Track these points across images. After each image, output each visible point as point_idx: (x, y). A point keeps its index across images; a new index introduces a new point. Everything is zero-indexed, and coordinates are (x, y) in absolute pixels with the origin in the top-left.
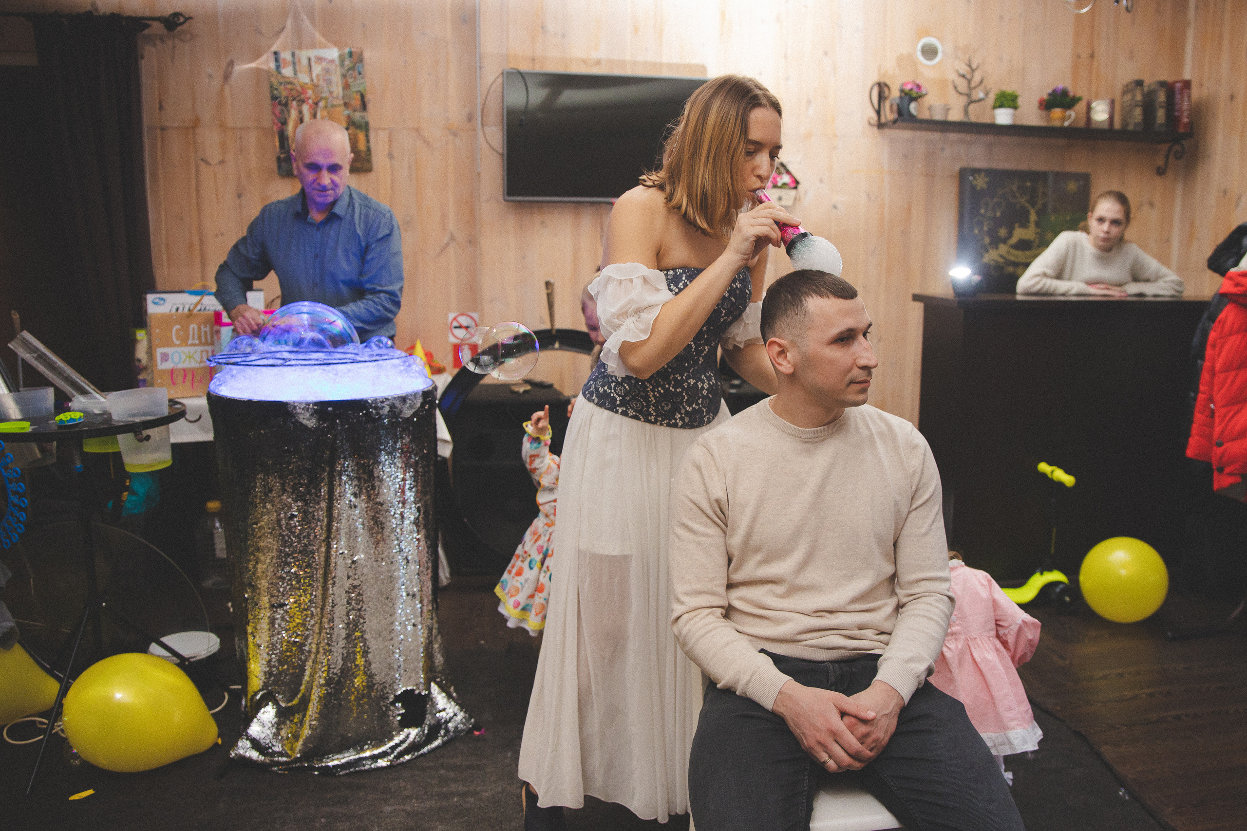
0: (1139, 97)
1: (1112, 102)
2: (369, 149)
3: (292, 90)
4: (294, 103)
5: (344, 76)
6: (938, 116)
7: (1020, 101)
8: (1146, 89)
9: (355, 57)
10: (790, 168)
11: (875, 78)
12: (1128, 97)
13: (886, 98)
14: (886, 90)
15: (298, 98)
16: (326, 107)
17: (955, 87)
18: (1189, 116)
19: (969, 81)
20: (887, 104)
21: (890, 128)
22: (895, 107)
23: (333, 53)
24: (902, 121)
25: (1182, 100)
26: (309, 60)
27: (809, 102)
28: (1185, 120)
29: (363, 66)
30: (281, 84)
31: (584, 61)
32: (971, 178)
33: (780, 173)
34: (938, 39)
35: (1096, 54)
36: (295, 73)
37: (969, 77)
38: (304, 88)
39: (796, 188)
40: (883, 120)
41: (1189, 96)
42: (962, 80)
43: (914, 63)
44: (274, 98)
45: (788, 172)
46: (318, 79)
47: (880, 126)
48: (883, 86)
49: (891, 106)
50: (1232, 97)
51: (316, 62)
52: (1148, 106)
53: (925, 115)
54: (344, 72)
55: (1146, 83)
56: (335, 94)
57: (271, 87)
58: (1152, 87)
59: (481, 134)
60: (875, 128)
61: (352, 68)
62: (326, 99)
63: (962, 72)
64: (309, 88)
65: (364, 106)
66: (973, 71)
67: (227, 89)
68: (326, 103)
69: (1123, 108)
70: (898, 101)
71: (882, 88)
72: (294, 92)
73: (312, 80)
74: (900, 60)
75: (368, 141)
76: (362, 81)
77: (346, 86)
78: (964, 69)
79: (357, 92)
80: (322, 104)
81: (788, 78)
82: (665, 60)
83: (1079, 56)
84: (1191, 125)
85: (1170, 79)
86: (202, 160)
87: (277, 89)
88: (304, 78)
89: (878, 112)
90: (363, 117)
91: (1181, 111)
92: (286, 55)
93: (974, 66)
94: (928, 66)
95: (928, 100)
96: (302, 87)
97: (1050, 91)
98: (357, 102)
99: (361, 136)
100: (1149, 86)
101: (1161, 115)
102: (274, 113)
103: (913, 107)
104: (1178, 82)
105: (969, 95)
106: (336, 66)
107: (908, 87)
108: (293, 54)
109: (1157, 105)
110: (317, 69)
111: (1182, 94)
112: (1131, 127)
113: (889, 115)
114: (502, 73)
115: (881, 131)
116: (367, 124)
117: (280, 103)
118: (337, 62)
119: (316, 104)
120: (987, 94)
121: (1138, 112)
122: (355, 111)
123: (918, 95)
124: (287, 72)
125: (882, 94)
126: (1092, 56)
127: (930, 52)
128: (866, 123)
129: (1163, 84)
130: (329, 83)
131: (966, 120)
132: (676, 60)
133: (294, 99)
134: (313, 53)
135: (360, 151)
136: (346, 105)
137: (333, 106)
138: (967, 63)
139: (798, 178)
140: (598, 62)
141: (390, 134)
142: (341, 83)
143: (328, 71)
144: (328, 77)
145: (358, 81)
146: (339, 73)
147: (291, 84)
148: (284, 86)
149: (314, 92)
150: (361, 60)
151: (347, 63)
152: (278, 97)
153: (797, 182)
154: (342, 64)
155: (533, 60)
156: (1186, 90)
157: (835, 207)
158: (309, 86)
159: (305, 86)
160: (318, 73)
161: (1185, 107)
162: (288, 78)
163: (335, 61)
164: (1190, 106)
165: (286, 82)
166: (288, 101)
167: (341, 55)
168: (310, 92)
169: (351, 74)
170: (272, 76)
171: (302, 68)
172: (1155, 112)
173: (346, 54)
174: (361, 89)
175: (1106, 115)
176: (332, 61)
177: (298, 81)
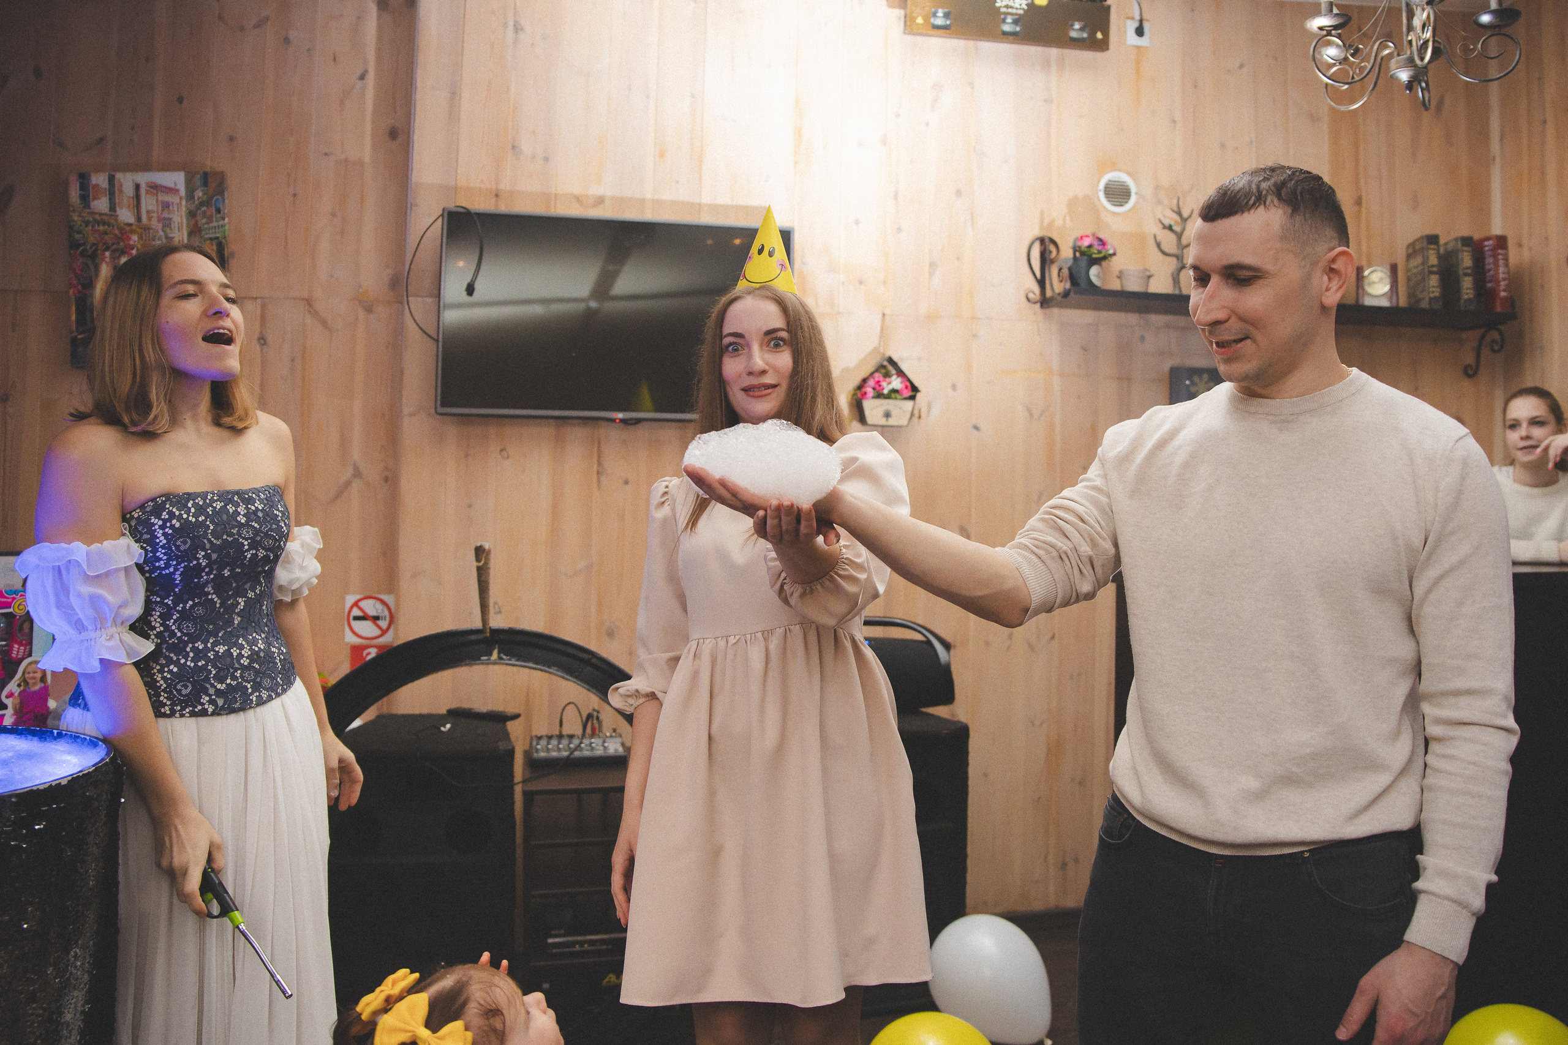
0: (1433, 260)
1: (1394, 269)
3: (106, 233)
4: (108, 254)
5: (191, 214)
6: (1133, 286)
8: (1442, 251)
9: (213, 184)
10: (904, 367)
11: (1035, 231)
12: (1419, 260)
13: (1052, 262)
14: (1052, 248)
15: (114, 247)
17: (1158, 245)
18: (1508, 288)
19: (1179, 236)
20: (1054, 270)
21: (1060, 305)
22: (1066, 272)
23: (176, 179)
24: (1076, 293)
25: (1496, 264)
26: (137, 187)
27: (933, 265)
28: (1503, 294)
29: (225, 200)
30: (87, 223)
31: (578, 199)
32: (1187, 382)
33: (887, 375)
34: (1129, 174)
35: (1364, 201)
36: (113, 208)
37: (1177, 228)
38: (125, 231)
39: (913, 398)
40: (1049, 293)
41: (1506, 259)
42: (1167, 232)
43: (1095, 210)
44: (74, 245)
45: (901, 373)
46: (150, 219)
47: (1045, 302)
48: (1047, 241)
49: (1060, 270)
51: (147, 192)
52: (1448, 272)
53: (1115, 285)
54: (193, 207)
55: (1442, 241)
57: (71, 228)
58: (1450, 246)
60: (1038, 307)
61: (207, 203)
63: (1167, 222)
64: (133, 232)
66: (1184, 220)
69: (1409, 279)
70: (1070, 263)
71: (1046, 245)
72: (108, 238)
73: (139, 219)
74: (1072, 204)
76: (221, 223)
77: (196, 230)
78: (1171, 218)
79: (211, 239)
81: (899, 230)
84: (1511, 302)
85: (1477, 236)
87: (80, 232)
88: (125, 215)
89: (1041, 283)
91: (1498, 282)
92: (100, 180)
93: (1185, 214)
94: (1114, 213)
95: (1117, 264)
96: (121, 230)
100: (1446, 244)
101: (1467, 285)
102: (71, 269)
103: (1094, 271)
104: (1488, 239)
105: (1179, 257)
106: (181, 198)
107: (1086, 242)
108: (111, 179)
109: (1461, 272)
110: (148, 203)
111: (1495, 256)
112: (1424, 305)
113: (1057, 285)
114: (444, 214)
115: (1047, 311)
117: (82, 254)
118: (183, 193)
121: (1434, 281)
123: (1101, 255)
124: (101, 205)
125: (1047, 255)
126: (1359, 203)
127: (1118, 194)
128: (1024, 300)
129: (1467, 241)
130: (167, 223)
131: (1177, 292)
133: (107, 249)
134: (143, 178)
138: (1175, 209)
139: (916, 384)
140: (600, 200)
141: (264, 307)
142: (188, 225)
143: (166, 206)
144: (166, 215)
145: (215, 224)
146: (184, 209)
147: (104, 224)
148: (93, 226)
149: (141, 238)
150: (221, 190)
151: (199, 194)
152: (81, 245)
153: (915, 389)
154: (190, 196)
155: (497, 195)
156: (1500, 251)
157: (976, 428)
158: (134, 227)
159: (128, 228)
160: (150, 208)
161: (1501, 276)
162: (101, 214)
163: (178, 191)
164: (1508, 273)
165: (95, 220)
166: (96, 250)
167: (189, 182)
168: (135, 237)
169: (205, 212)
170: (74, 211)
171: (125, 200)
172: (1458, 281)
173: (198, 180)
174: (218, 235)
175: (1386, 288)
176: (173, 191)
177: (117, 221)
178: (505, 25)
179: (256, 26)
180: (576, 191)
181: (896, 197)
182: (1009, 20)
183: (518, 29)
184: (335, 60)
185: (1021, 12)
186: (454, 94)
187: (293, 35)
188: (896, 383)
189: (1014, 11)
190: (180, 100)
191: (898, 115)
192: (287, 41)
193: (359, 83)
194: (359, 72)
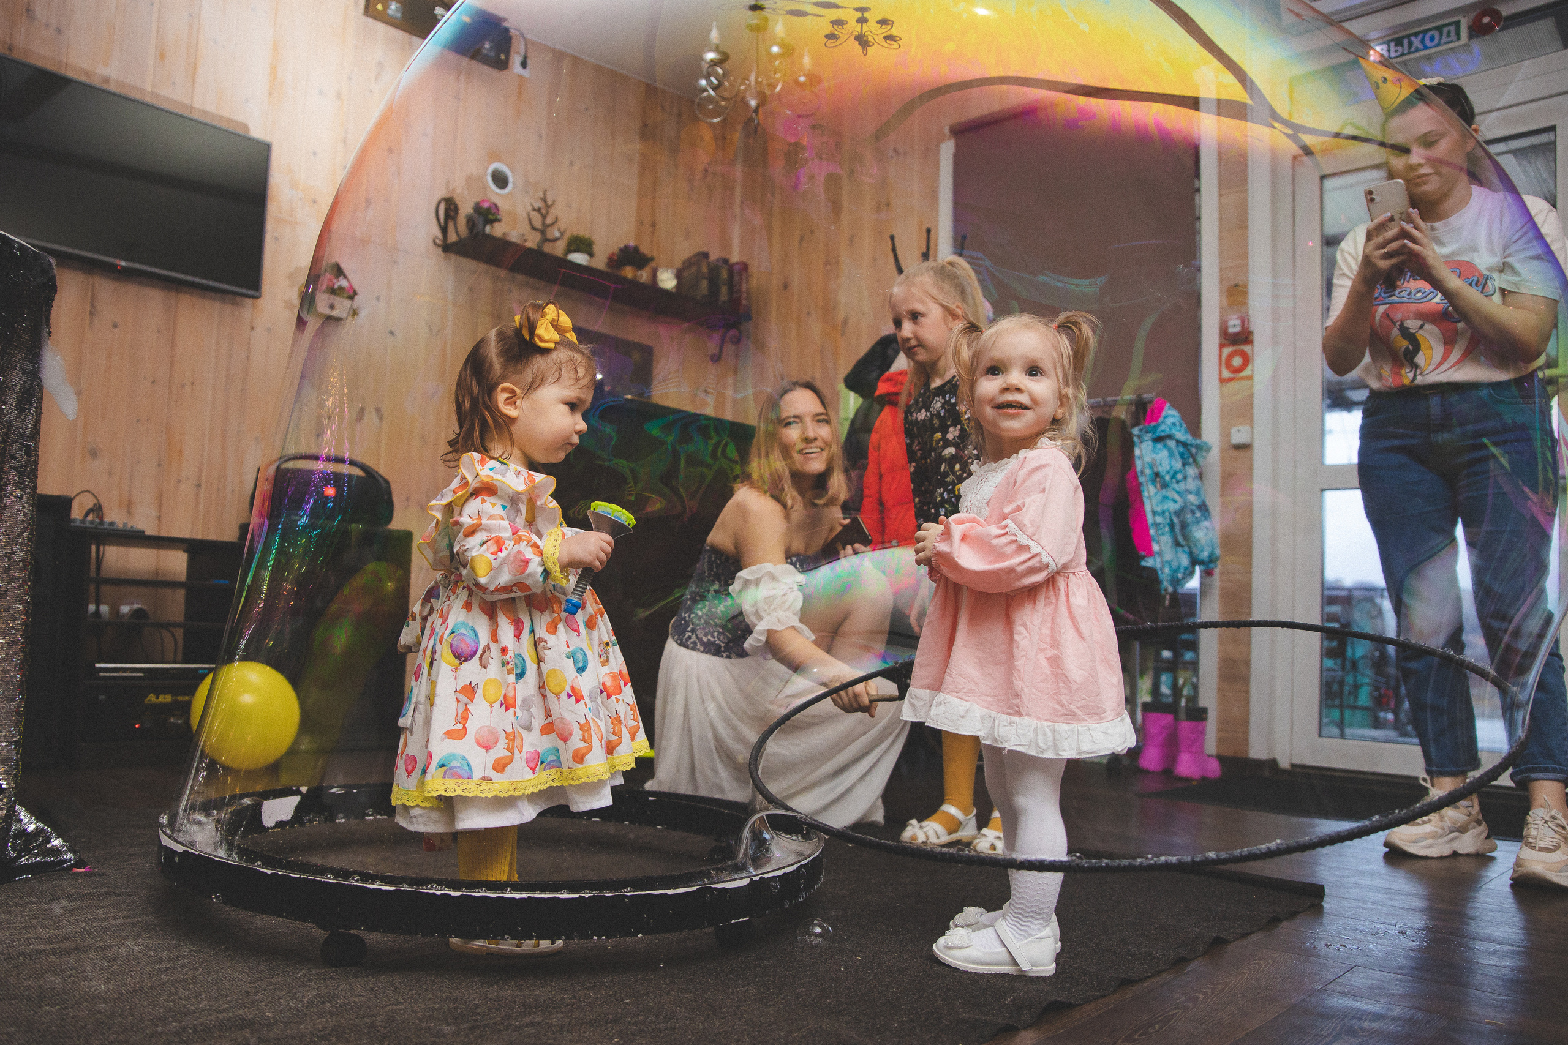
0: (705, 270)
1: (679, 272)
7: (596, 249)
8: (711, 262)
10: (347, 272)
11: (443, 194)
12: (696, 268)
13: (455, 216)
14: (456, 206)
17: (530, 221)
18: (747, 300)
19: (544, 217)
20: (456, 222)
21: (458, 253)
24: (472, 245)
25: (741, 281)
28: (744, 302)
33: (336, 276)
34: (509, 167)
37: (543, 212)
39: (351, 298)
40: (450, 241)
41: (747, 280)
42: (536, 214)
43: (485, 188)
45: (345, 277)
47: (447, 248)
48: (450, 201)
52: (714, 280)
55: (711, 258)
58: (716, 262)
60: (440, 249)
63: (537, 206)
66: (548, 207)
70: (469, 219)
71: (450, 207)
74: (469, 179)
78: (538, 204)
83: (641, 223)
85: (729, 260)
89: (444, 230)
91: (740, 292)
93: (549, 202)
94: (496, 193)
95: (504, 225)
97: (622, 246)
100: (713, 260)
101: (724, 290)
103: (490, 228)
104: (736, 264)
105: (543, 232)
107: (485, 205)
109: (720, 282)
111: (741, 276)
115: (448, 255)
120: (562, 234)
121: (704, 283)
123: (494, 217)
125: (451, 211)
126: (653, 226)
127: (500, 180)
128: (432, 242)
129: (724, 262)
138: (541, 198)
139: (356, 288)
153: (355, 293)
156: (743, 274)
157: (392, 333)
161: (743, 290)
164: (747, 289)
172: (718, 288)
175: (673, 281)
181: (345, 143)
188: (343, 283)
191: (350, 78)
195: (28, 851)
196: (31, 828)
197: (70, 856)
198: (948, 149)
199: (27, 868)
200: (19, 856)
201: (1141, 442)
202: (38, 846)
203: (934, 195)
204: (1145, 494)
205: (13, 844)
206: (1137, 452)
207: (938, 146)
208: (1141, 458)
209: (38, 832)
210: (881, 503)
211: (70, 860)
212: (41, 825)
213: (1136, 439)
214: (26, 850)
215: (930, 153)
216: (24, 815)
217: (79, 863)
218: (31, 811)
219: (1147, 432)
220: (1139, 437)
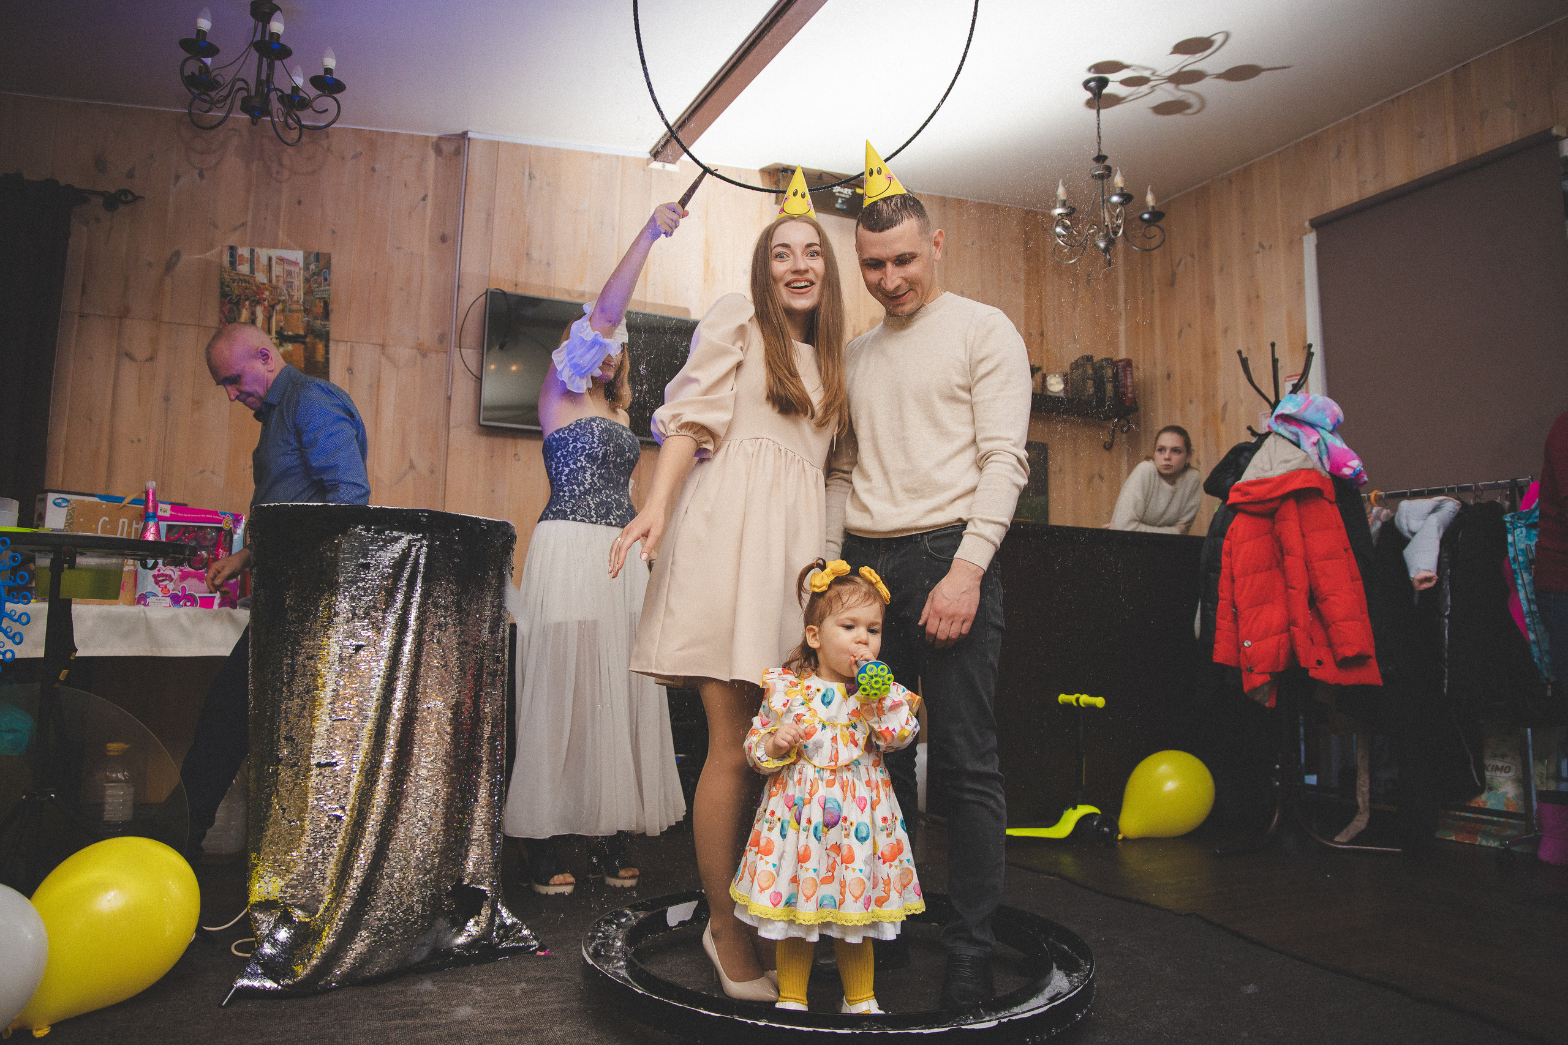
0: (1090, 371)
1: (1065, 376)
2: (327, 360)
3: (246, 289)
4: (247, 303)
5: (307, 280)
8: (1095, 366)
9: (322, 262)
12: (1081, 371)
15: (252, 298)
16: (283, 311)
18: (1133, 392)
23: (297, 256)
25: (1125, 376)
26: (270, 259)
28: (1130, 395)
29: (330, 274)
30: (234, 281)
31: (569, 293)
36: (252, 271)
38: (260, 288)
41: (1132, 374)
44: (224, 295)
46: (278, 281)
50: (1169, 376)
51: (277, 263)
52: (1098, 379)
54: (308, 276)
55: (1095, 361)
56: (295, 298)
57: (222, 283)
58: (1099, 364)
59: (457, 355)
61: (317, 274)
62: (284, 302)
64: (267, 289)
65: (326, 315)
67: (168, 280)
68: (284, 307)
69: (1075, 382)
72: (248, 291)
73: (270, 281)
75: (327, 352)
76: (327, 288)
77: (308, 292)
79: (319, 298)
80: (279, 307)
82: (649, 300)
84: (1135, 400)
85: (1114, 359)
86: (126, 354)
87: (228, 286)
88: (261, 278)
90: (324, 326)
91: (1125, 386)
92: (244, 251)
96: (258, 287)
98: (319, 309)
99: (320, 347)
100: (1097, 362)
101: (1109, 387)
102: (222, 311)
104: (1121, 361)
106: (300, 269)
108: (252, 252)
109: (1106, 380)
110: (277, 270)
111: (1125, 371)
112: (1084, 398)
114: (486, 293)
116: (328, 333)
117: (230, 302)
118: (301, 265)
119: (273, 307)
121: (1090, 383)
122: (316, 318)
124: (244, 269)
126: (1042, 334)
129: (1109, 360)
130: (290, 285)
132: (660, 300)
133: (247, 299)
134: (275, 253)
135: (318, 362)
136: (307, 311)
137: (290, 311)
140: (583, 294)
141: (352, 347)
142: (304, 288)
143: (290, 273)
144: (289, 280)
145: (323, 288)
146: (302, 277)
147: (246, 282)
148: (238, 283)
149: (271, 293)
150: (328, 266)
151: (312, 267)
152: (229, 295)
154: (306, 267)
155: (516, 285)
156: (1128, 369)
158: (267, 286)
159: (262, 287)
160: (278, 274)
161: (1129, 384)
162: (243, 275)
163: (298, 264)
164: (1133, 383)
165: (240, 279)
166: (240, 299)
167: (306, 259)
168: (267, 293)
169: (315, 279)
170: (225, 271)
171: (261, 267)
172: (1104, 384)
173: (312, 258)
174: (325, 296)
175: (1062, 387)
176: (295, 264)
177: (254, 280)
178: (523, 173)
179: (355, 157)
180: (567, 287)
182: (840, 201)
183: (531, 177)
184: (405, 185)
185: (848, 197)
186: (489, 216)
187: (377, 166)
189: (844, 196)
190: (299, 203)
192: (373, 170)
193: (422, 202)
194: (422, 196)
195: (508, 938)
196: (509, 922)
197: (535, 942)
198: (1310, 241)
199: (506, 951)
200: (501, 942)
201: (1514, 529)
202: (514, 935)
203: (1300, 285)
204: (1520, 582)
205: (497, 933)
206: (1510, 539)
207: (1301, 239)
208: (1514, 544)
209: (514, 925)
210: (1234, 605)
211: (535, 946)
212: (515, 920)
213: (1508, 525)
214: (505, 937)
215: (1294, 244)
216: (505, 912)
217: (542, 948)
218: (510, 909)
219: (1520, 519)
220: (1512, 523)
